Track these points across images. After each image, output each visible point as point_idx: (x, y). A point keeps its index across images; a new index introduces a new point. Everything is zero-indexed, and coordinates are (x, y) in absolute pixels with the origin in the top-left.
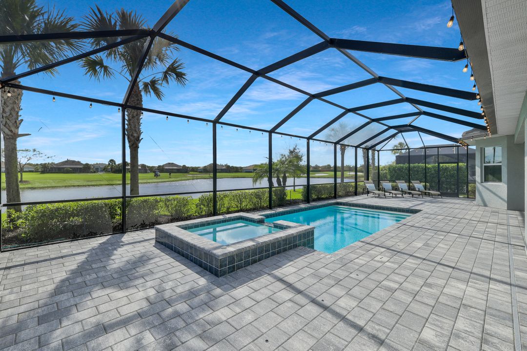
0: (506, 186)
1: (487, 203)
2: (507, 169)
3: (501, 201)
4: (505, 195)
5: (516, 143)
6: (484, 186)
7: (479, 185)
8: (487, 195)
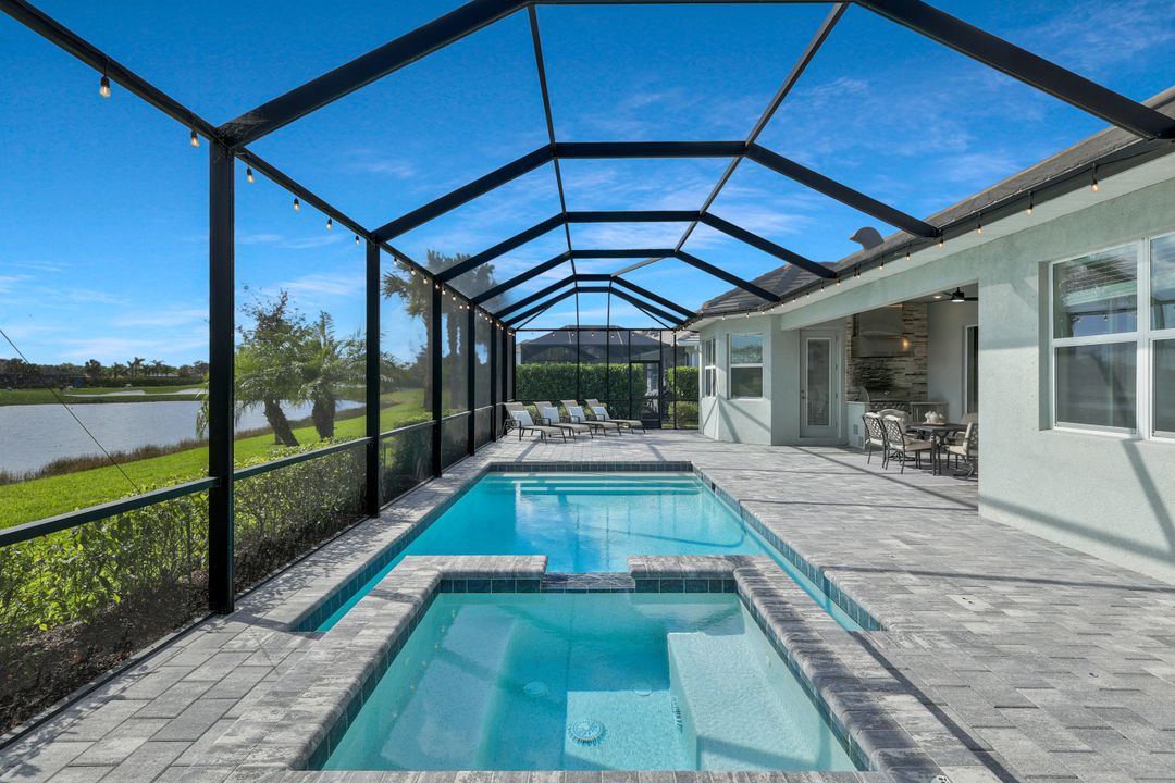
0: (770, 403)
1: (740, 435)
2: (773, 373)
3: (762, 429)
4: (767, 420)
5: (783, 328)
6: (734, 406)
7: (725, 404)
8: (739, 421)
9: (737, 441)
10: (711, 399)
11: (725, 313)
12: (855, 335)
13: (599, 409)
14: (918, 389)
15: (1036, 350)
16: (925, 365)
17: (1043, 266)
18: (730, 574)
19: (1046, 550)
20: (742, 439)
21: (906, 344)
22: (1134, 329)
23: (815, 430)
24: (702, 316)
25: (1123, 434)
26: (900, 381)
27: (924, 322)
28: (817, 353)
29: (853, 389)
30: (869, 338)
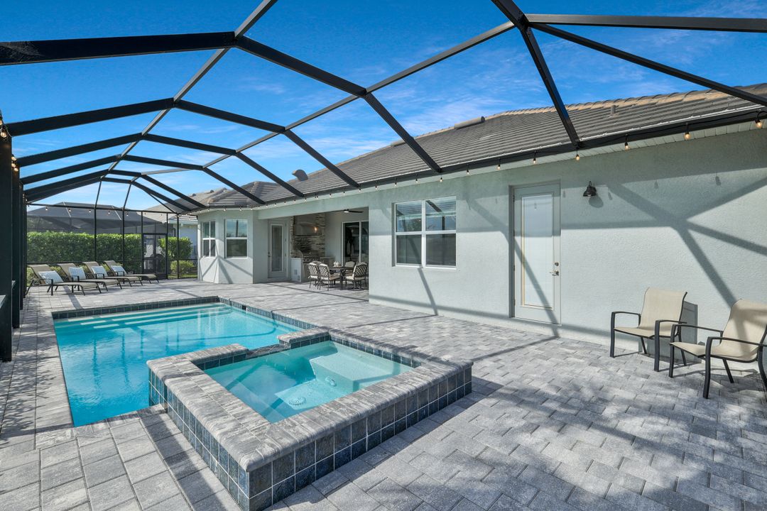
0: (252, 260)
2: (253, 243)
3: (247, 275)
4: (250, 269)
5: (260, 219)
6: (228, 262)
7: (223, 261)
8: (232, 271)
9: (231, 283)
10: (210, 258)
11: (226, 207)
12: (294, 224)
13: (118, 268)
14: (322, 251)
15: (391, 236)
16: (324, 240)
17: (393, 204)
18: (327, 333)
19: (397, 311)
20: (234, 281)
21: (316, 229)
22: (421, 230)
23: (275, 273)
24: (209, 207)
25: (417, 266)
26: (314, 247)
27: (324, 219)
28: (276, 232)
29: (293, 251)
30: (302, 225)
